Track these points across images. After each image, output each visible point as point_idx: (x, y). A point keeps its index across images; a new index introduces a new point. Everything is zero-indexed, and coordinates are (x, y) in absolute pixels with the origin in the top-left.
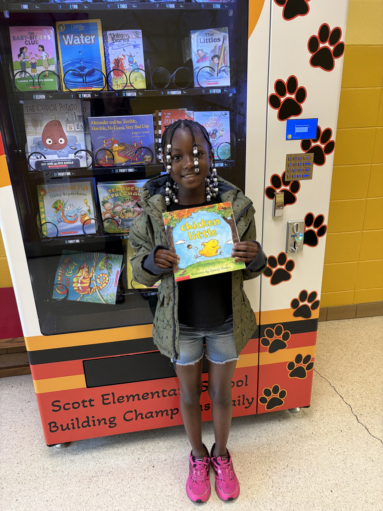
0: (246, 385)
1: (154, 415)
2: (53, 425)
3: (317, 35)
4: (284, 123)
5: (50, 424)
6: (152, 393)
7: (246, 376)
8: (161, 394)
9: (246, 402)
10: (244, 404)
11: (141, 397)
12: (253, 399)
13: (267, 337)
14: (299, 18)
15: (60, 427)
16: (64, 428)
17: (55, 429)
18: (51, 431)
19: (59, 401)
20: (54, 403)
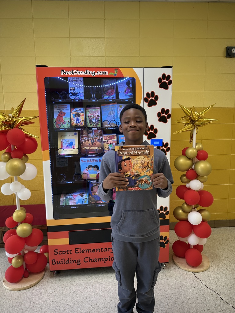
1: (97, 260)
2: (54, 261)
3: (160, 111)
4: (150, 140)
5: (52, 260)
6: (96, 249)
8: (100, 250)
11: (92, 251)
14: (153, 107)
15: (57, 263)
16: (58, 263)
17: (55, 263)
18: (53, 264)
19: (57, 250)
20: (55, 251)
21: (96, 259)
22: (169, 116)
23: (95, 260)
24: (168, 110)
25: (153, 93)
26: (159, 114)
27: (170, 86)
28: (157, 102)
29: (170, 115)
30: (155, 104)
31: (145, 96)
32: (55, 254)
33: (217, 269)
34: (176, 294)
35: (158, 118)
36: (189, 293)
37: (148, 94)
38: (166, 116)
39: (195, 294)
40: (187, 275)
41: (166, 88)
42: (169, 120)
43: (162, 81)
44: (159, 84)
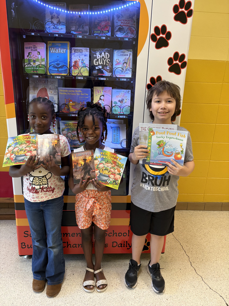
0: (128, 236)
3: (172, 57)
5: (22, 243)
7: (129, 231)
10: (126, 246)
11: (71, 235)
14: (163, 49)
15: (27, 246)
16: (29, 247)
17: (25, 247)
18: (22, 248)
19: (28, 232)
20: (25, 233)
21: (76, 245)
22: (184, 65)
23: (74, 246)
25: (164, 27)
26: (170, 61)
27: (189, 20)
28: (169, 41)
29: (186, 63)
30: (166, 45)
31: (153, 32)
32: (24, 236)
33: (222, 264)
34: (171, 295)
35: (169, 67)
36: (187, 294)
37: (156, 29)
38: (180, 64)
39: (195, 296)
40: (185, 270)
41: (184, 21)
42: (183, 71)
43: (178, 10)
44: (174, 15)
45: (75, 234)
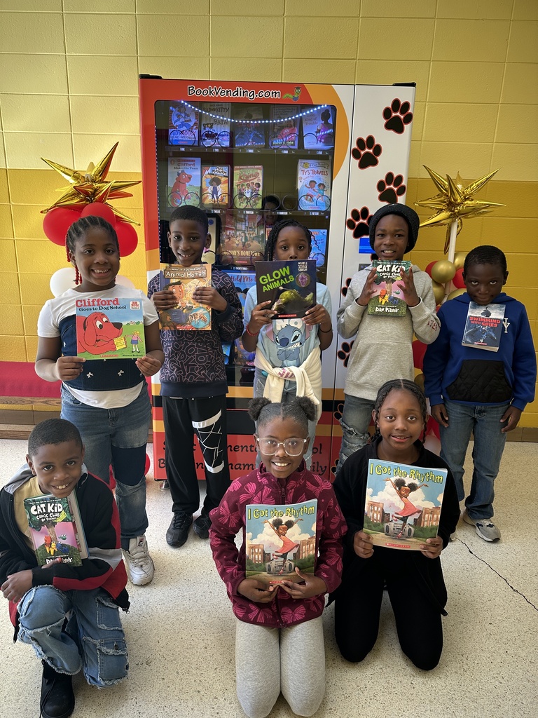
0: (320, 453)
1: (242, 467)
3: (384, 180)
4: (358, 240)
5: (160, 460)
6: (242, 446)
7: (321, 444)
8: (249, 449)
9: (320, 469)
10: (318, 471)
11: (232, 449)
12: (326, 467)
13: (339, 412)
14: (370, 168)
18: (160, 467)
21: (240, 465)
22: (402, 191)
23: (237, 467)
24: (400, 178)
25: (371, 139)
26: (381, 186)
27: (407, 127)
28: (378, 158)
29: (404, 187)
30: (375, 163)
31: (355, 146)
35: (379, 193)
37: (360, 141)
38: (395, 189)
41: (399, 130)
42: (401, 199)
43: (391, 114)
44: (385, 121)
45: (239, 447)
